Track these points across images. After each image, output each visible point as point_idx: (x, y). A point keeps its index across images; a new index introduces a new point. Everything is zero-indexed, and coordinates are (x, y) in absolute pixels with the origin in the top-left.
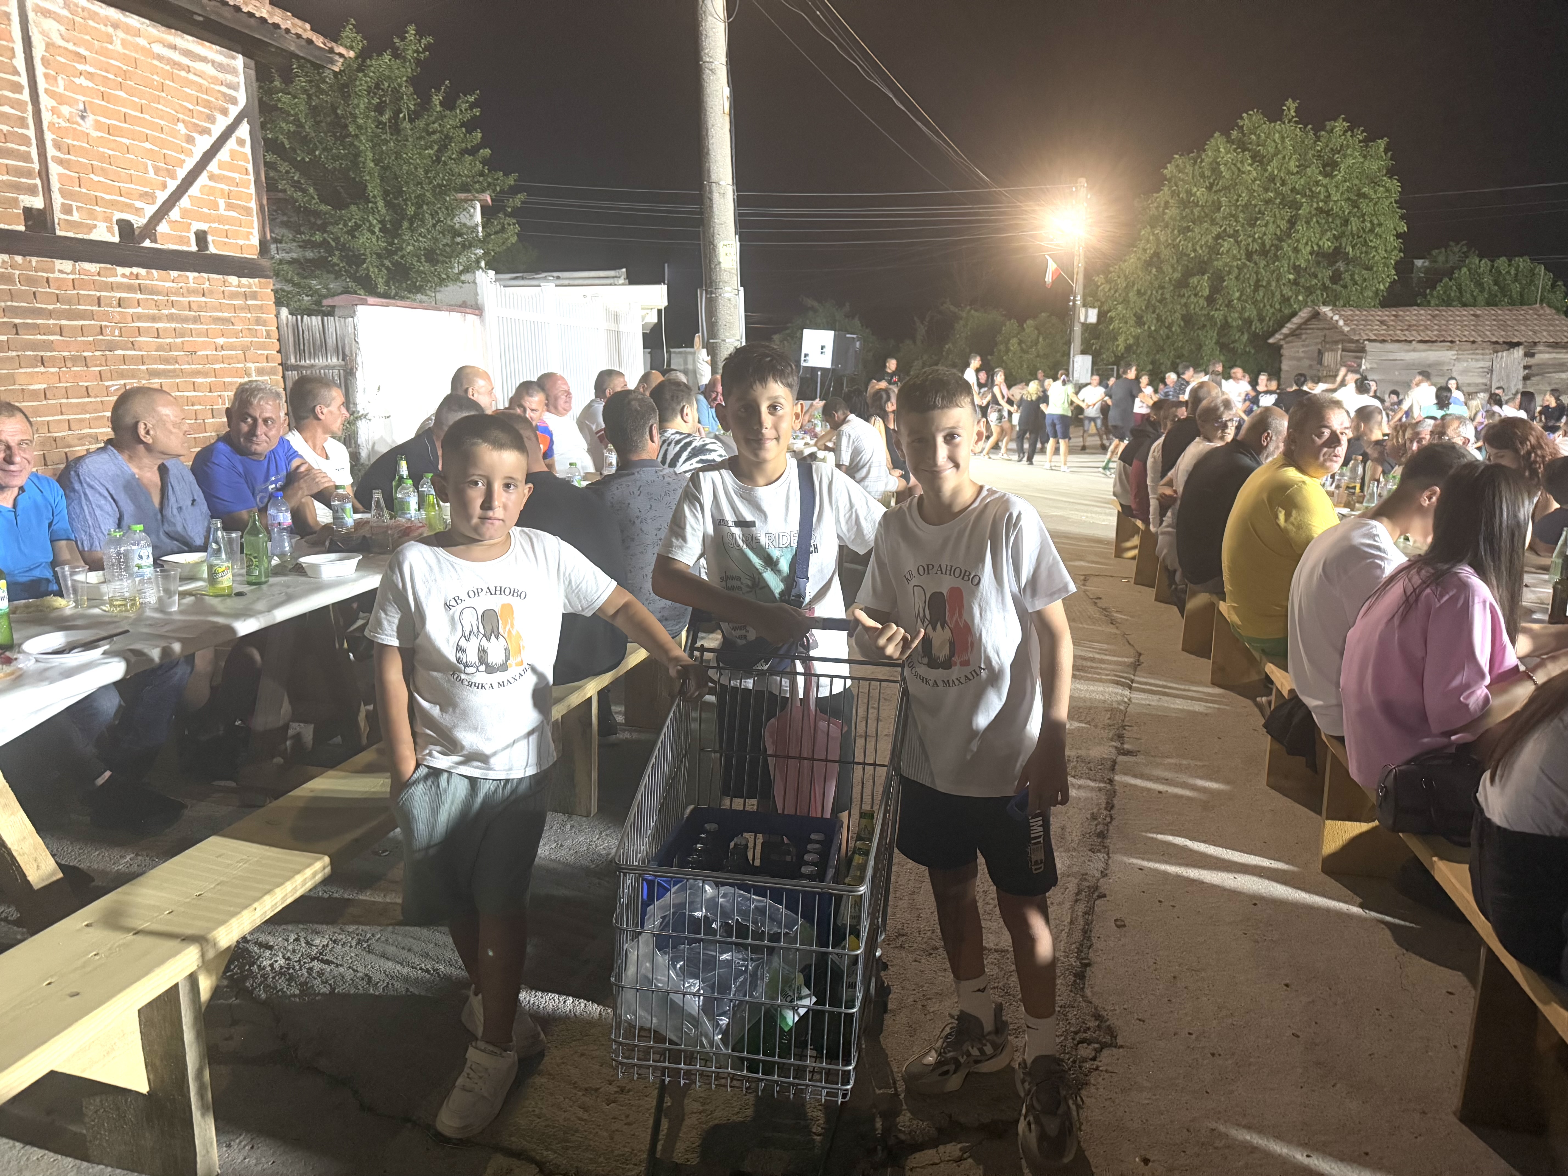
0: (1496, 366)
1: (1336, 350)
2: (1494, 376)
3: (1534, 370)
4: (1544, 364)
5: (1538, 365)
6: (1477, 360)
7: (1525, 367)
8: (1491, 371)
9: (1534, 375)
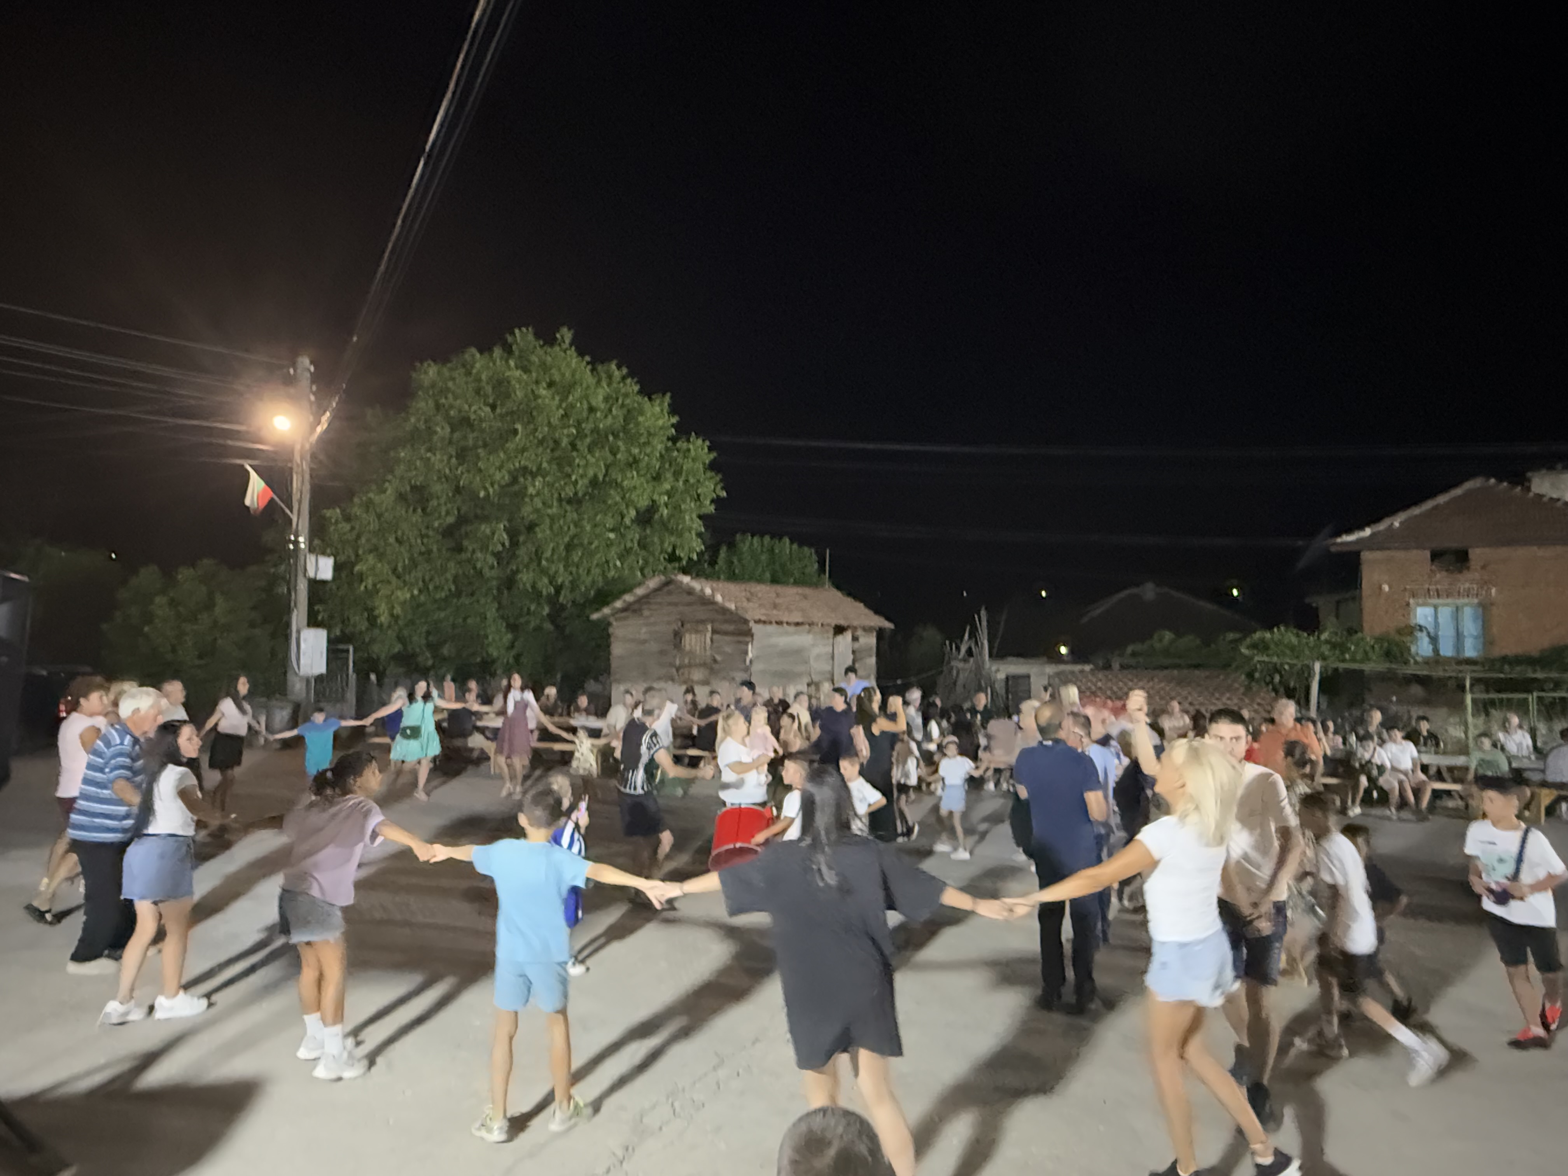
0: (836, 649)
1: (703, 632)
5: (859, 649)
6: (826, 646)
7: (854, 652)
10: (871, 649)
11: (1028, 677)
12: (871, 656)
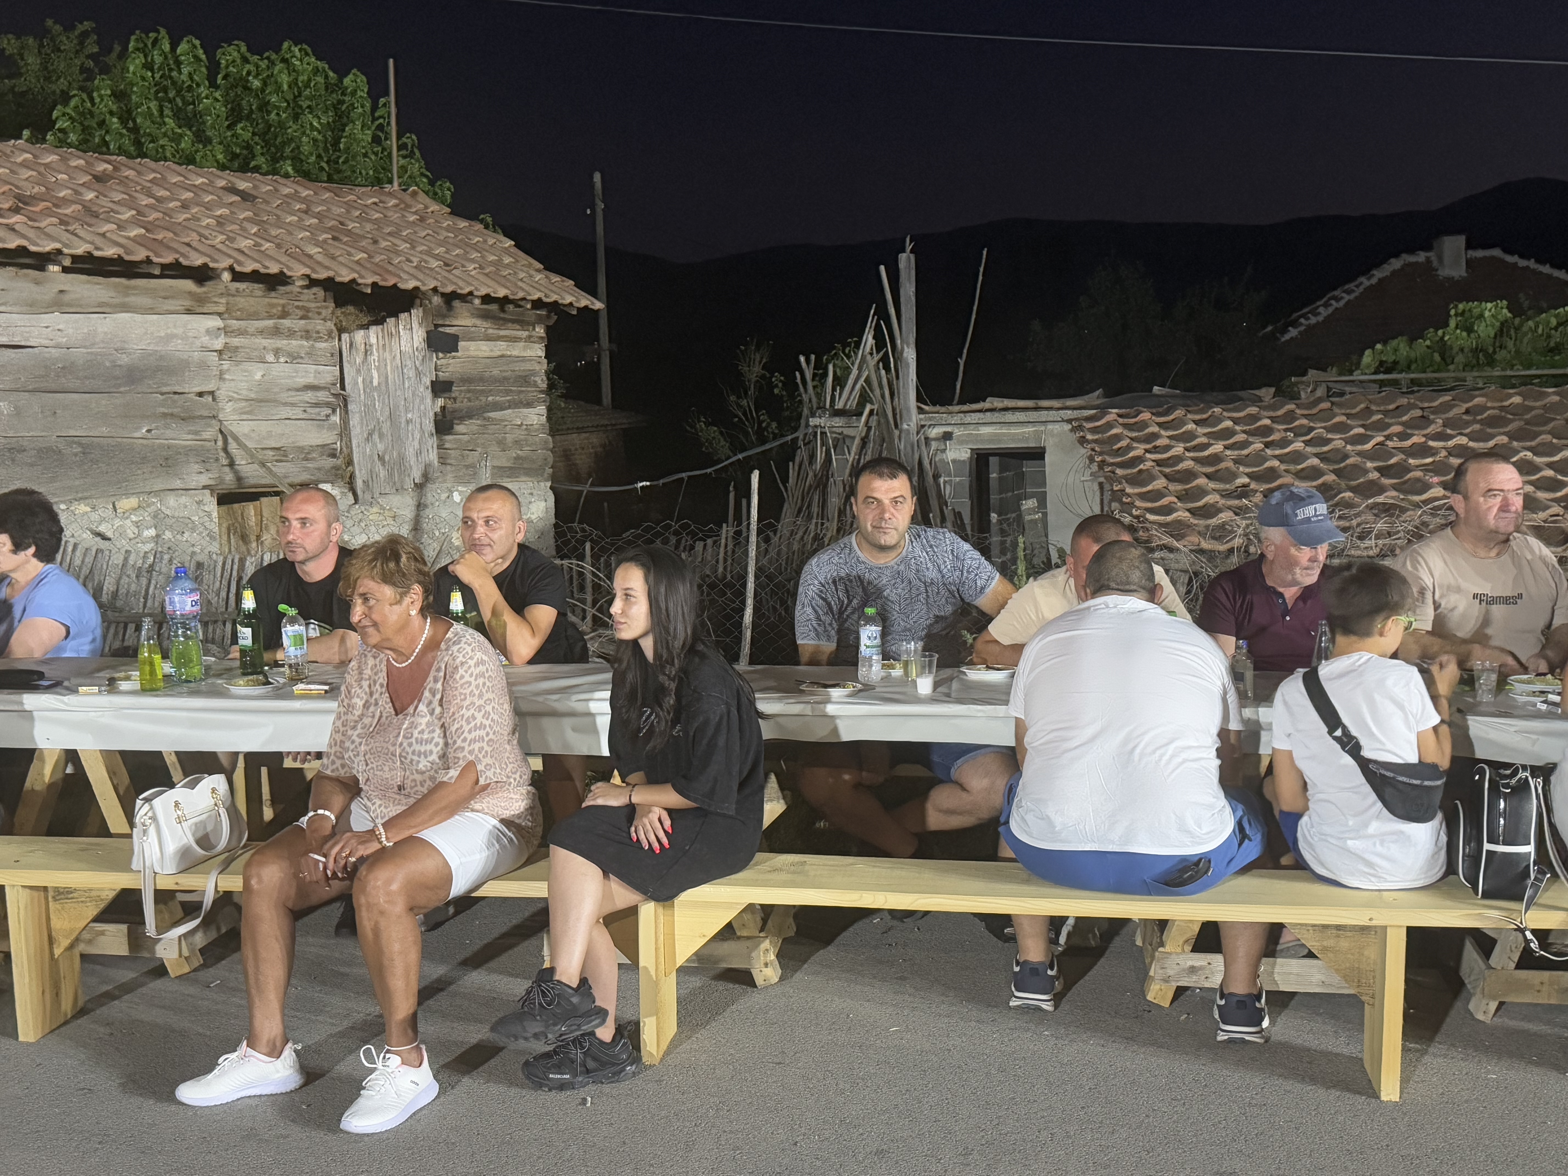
0: (354, 381)
2: (355, 421)
3: (461, 398)
4: (482, 380)
5: (467, 380)
6: (294, 358)
7: (440, 388)
8: (342, 402)
9: (462, 419)
10: (524, 380)
11: (1038, 454)
12: (529, 405)
